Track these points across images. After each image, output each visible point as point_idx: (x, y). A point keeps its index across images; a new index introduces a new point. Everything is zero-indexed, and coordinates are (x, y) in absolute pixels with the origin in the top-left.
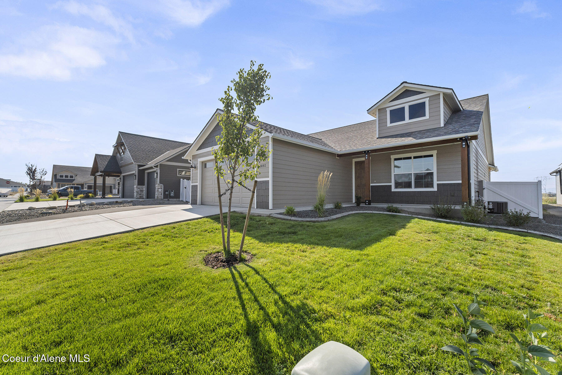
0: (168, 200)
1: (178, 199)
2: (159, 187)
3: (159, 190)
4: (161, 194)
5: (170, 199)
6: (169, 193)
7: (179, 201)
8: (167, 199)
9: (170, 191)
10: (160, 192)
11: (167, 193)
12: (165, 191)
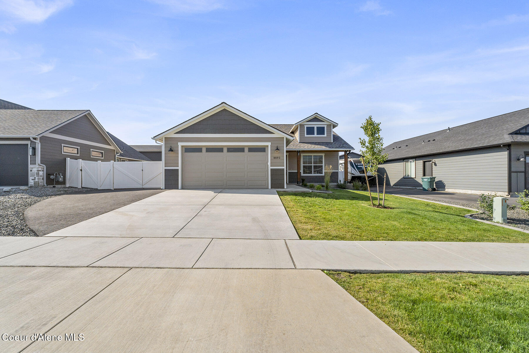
0: (54, 187)
1: (63, 186)
2: (40, 169)
3: (40, 172)
4: (43, 179)
5: (56, 186)
6: (55, 177)
7: (65, 188)
8: (52, 186)
9: (56, 174)
10: (40, 176)
11: (52, 177)
12: (48, 175)
